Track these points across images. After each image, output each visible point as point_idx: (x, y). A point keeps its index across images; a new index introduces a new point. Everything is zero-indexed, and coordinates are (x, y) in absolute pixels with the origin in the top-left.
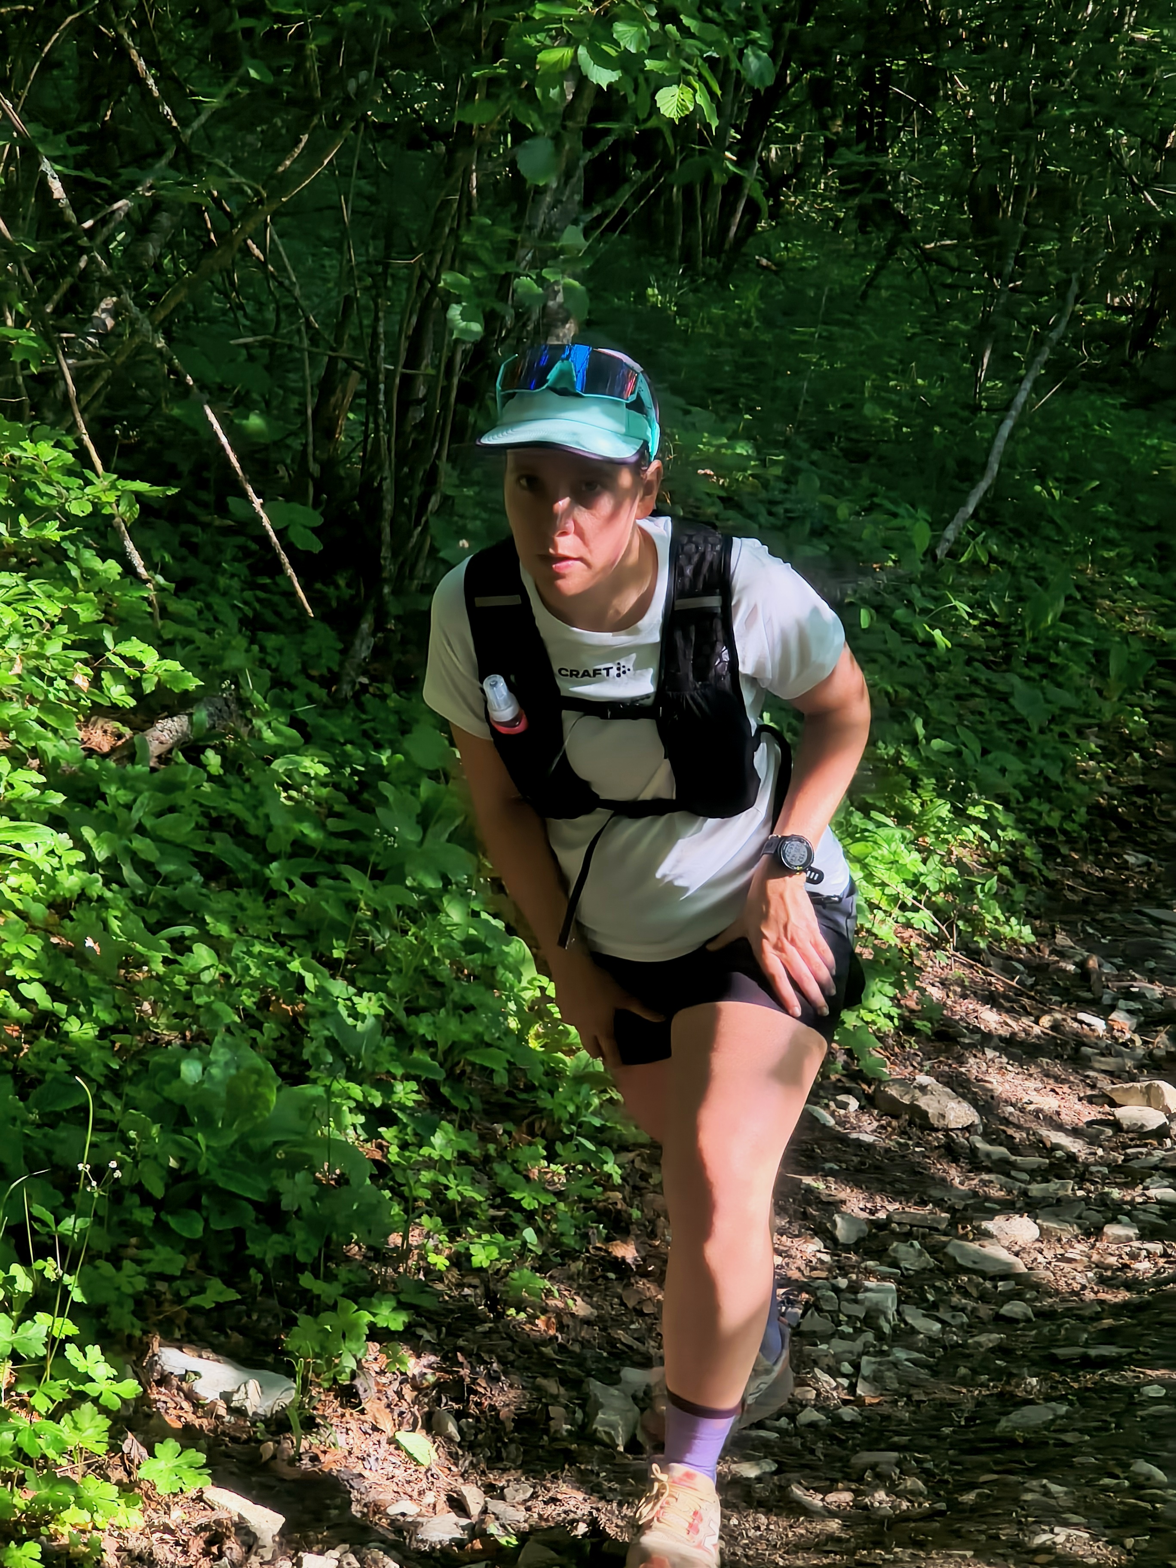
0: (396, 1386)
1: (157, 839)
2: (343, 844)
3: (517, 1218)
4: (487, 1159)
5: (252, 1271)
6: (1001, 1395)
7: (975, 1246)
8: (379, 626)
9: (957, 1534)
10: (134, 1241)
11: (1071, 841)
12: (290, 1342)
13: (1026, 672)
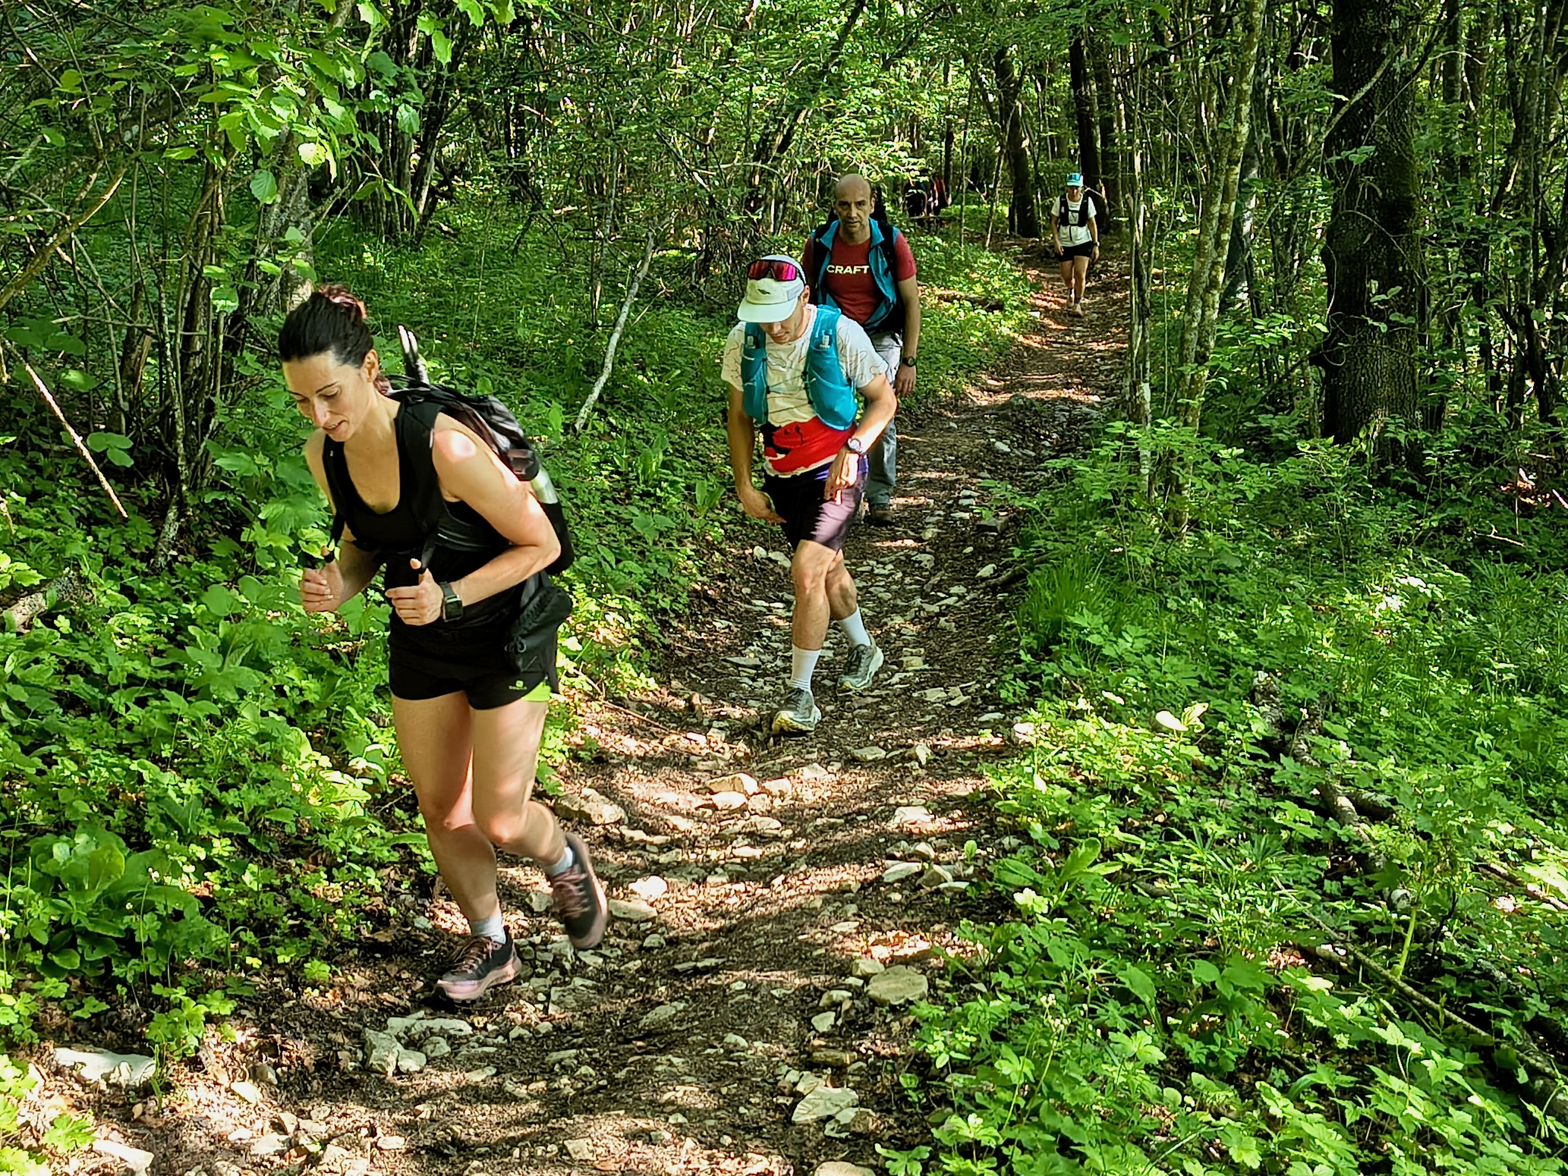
0: (229, 1052)
1: (25, 684)
2: (166, 674)
3: (309, 924)
4: (286, 885)
5: (119, 987)
6: (642, 1001)
7: (623, 903)
8: (181, 514)
9: (615, 1100)
10: (29, 976)
11: (678, 616)
12: (149, 1033)
13: (641, 504)
